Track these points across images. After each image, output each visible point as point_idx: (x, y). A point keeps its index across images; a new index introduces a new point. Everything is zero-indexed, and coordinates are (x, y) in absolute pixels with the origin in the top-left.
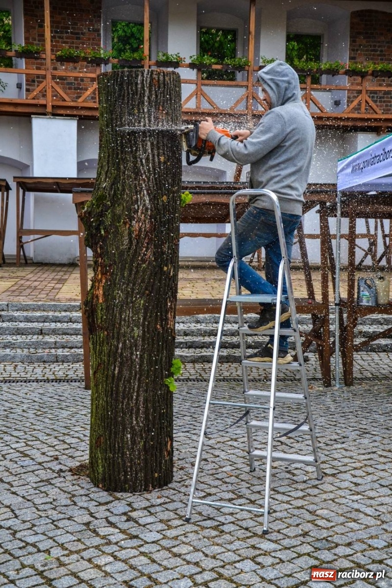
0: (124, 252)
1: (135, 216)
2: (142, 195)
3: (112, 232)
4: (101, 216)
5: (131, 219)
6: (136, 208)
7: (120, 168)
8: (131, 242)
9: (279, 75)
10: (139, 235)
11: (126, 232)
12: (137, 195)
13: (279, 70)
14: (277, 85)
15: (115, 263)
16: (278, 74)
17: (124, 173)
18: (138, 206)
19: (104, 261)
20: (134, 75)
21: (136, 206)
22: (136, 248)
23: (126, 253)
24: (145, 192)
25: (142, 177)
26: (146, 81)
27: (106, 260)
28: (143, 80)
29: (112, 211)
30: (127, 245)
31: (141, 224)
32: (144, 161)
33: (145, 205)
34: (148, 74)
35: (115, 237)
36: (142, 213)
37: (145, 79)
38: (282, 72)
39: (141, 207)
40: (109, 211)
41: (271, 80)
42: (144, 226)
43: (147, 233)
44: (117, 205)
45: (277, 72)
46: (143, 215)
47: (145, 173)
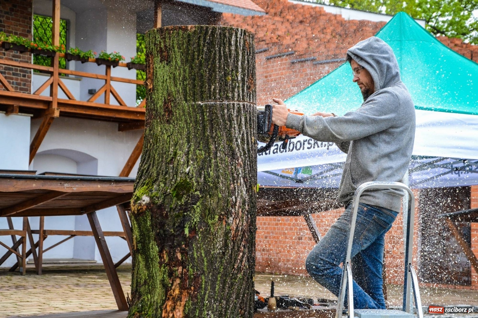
0: (216, 258)
1: (233, 211)
2: (239, 184)
3: (202, 232)
4: (186, 210)
5: (228, 214)
6: (234, 200)
7: (209, 149)
8: (226, 245)
9: (378, 52)
10: (235, 236)
11: (221, 233)
12: (234, 183)
13: (376, 46)
14: (378, 62)
15: (203, 273)
16: (376, 50)
17: (216, 153)
18: (236, 198)
19: (188, 271)
20: (227, 34)
21: (234, 197)
22: (232, 252)
23: (218, 259)
24: (242, 180)
25: (238, 161)
26: (240, 43)
27: (191, 269)
28: (236, 41)
29: (202, 204)
30: (221, 249)
31: (238, 221)
32: (239, 141)
33: (242, 197)
34: (241, 35)
35: (204, 237)
36: (240, 207)
37: (238, 39)
38: (380, 48)
39: (239, 199)
40: (198, 204)
41: (370, 56)
42: (241, 224)
43: (244, 233)
44: (208, 196)
45: (376, 48)
46: (240, 210)
47: (241, 155)
